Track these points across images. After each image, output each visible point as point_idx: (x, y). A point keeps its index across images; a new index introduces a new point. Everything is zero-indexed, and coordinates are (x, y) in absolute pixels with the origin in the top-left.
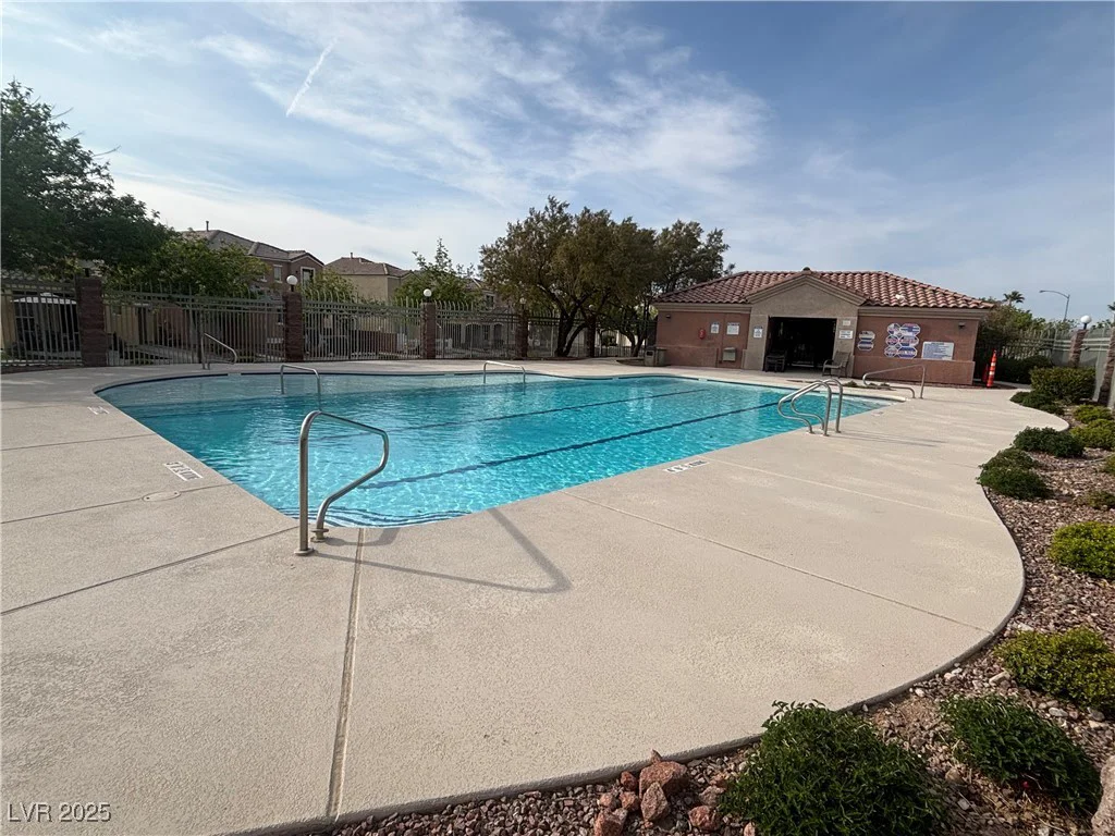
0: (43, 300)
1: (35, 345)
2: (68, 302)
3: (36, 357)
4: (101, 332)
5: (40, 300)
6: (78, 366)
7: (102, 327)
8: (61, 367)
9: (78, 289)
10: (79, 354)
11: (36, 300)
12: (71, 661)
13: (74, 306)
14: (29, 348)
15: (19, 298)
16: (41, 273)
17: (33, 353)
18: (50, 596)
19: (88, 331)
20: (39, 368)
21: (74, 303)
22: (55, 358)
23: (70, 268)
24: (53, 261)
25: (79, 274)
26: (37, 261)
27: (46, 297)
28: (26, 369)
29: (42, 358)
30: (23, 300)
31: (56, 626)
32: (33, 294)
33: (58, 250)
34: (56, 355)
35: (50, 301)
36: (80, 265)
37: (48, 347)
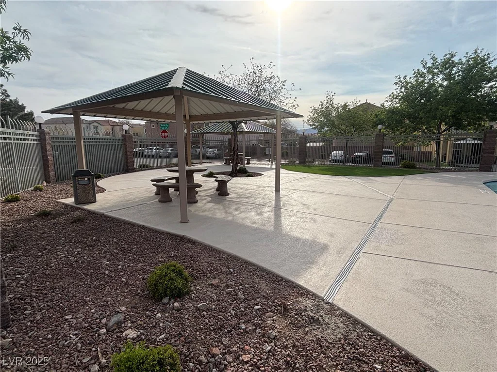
0: (468, 142)
1: (460, 161)
2: (479, 142)
3: (459, 166)
4: (492, 155)
5: (466, 142)
6: (477, 171)
7: (493, 153)
8: (469, 171)
9: (485, 135)
10: (478, 166)
11: (465, 142)
12: (457, 295)
13: (481, 143)
14: (457, 163)
15: (458, 141)
16: (469, 130)
17: (459, 164)
18: (452, 265)
19: (485, 155)
20: (459, 171)
21: (481, 142)
22: (467, 167)
23: (484, 126)
24: (476, 124)
25: (487, 128)
26: (469, 125)
27: (469, 140)
28: (454, 171)
29: (462, 167)
30: (459, 142)
31: (454, 278)
32: (463, 139)
33: (480, 119)
34: (468, 166)
35: (471, 142)
36: (487, 124)
37: (465, 162)
